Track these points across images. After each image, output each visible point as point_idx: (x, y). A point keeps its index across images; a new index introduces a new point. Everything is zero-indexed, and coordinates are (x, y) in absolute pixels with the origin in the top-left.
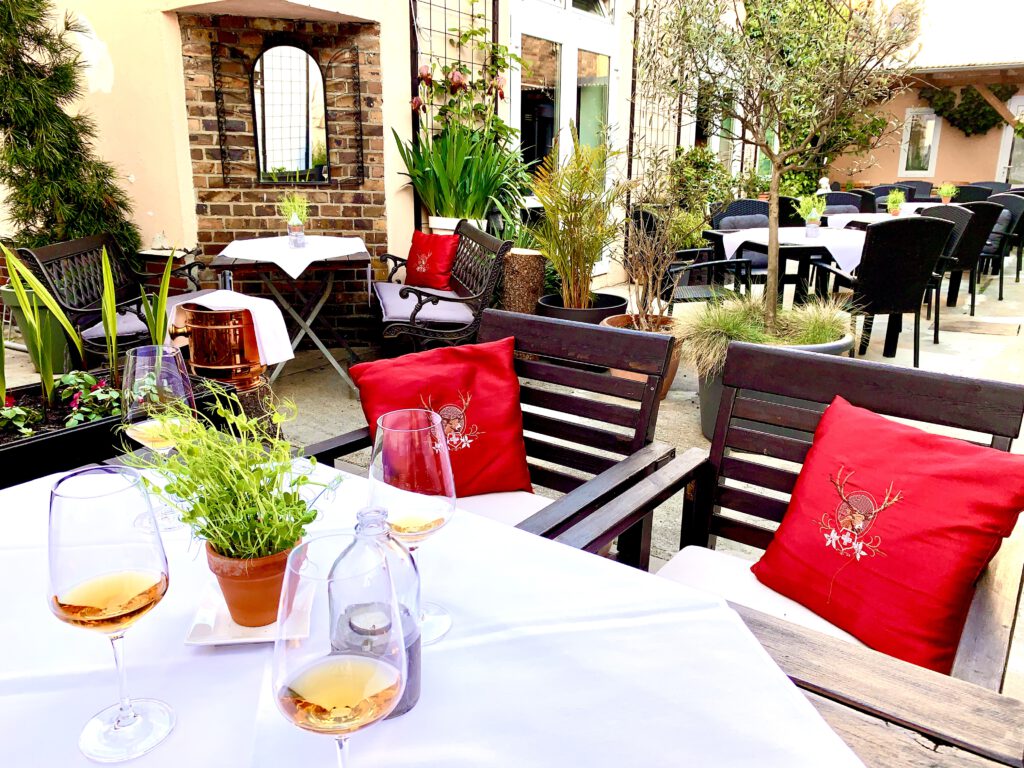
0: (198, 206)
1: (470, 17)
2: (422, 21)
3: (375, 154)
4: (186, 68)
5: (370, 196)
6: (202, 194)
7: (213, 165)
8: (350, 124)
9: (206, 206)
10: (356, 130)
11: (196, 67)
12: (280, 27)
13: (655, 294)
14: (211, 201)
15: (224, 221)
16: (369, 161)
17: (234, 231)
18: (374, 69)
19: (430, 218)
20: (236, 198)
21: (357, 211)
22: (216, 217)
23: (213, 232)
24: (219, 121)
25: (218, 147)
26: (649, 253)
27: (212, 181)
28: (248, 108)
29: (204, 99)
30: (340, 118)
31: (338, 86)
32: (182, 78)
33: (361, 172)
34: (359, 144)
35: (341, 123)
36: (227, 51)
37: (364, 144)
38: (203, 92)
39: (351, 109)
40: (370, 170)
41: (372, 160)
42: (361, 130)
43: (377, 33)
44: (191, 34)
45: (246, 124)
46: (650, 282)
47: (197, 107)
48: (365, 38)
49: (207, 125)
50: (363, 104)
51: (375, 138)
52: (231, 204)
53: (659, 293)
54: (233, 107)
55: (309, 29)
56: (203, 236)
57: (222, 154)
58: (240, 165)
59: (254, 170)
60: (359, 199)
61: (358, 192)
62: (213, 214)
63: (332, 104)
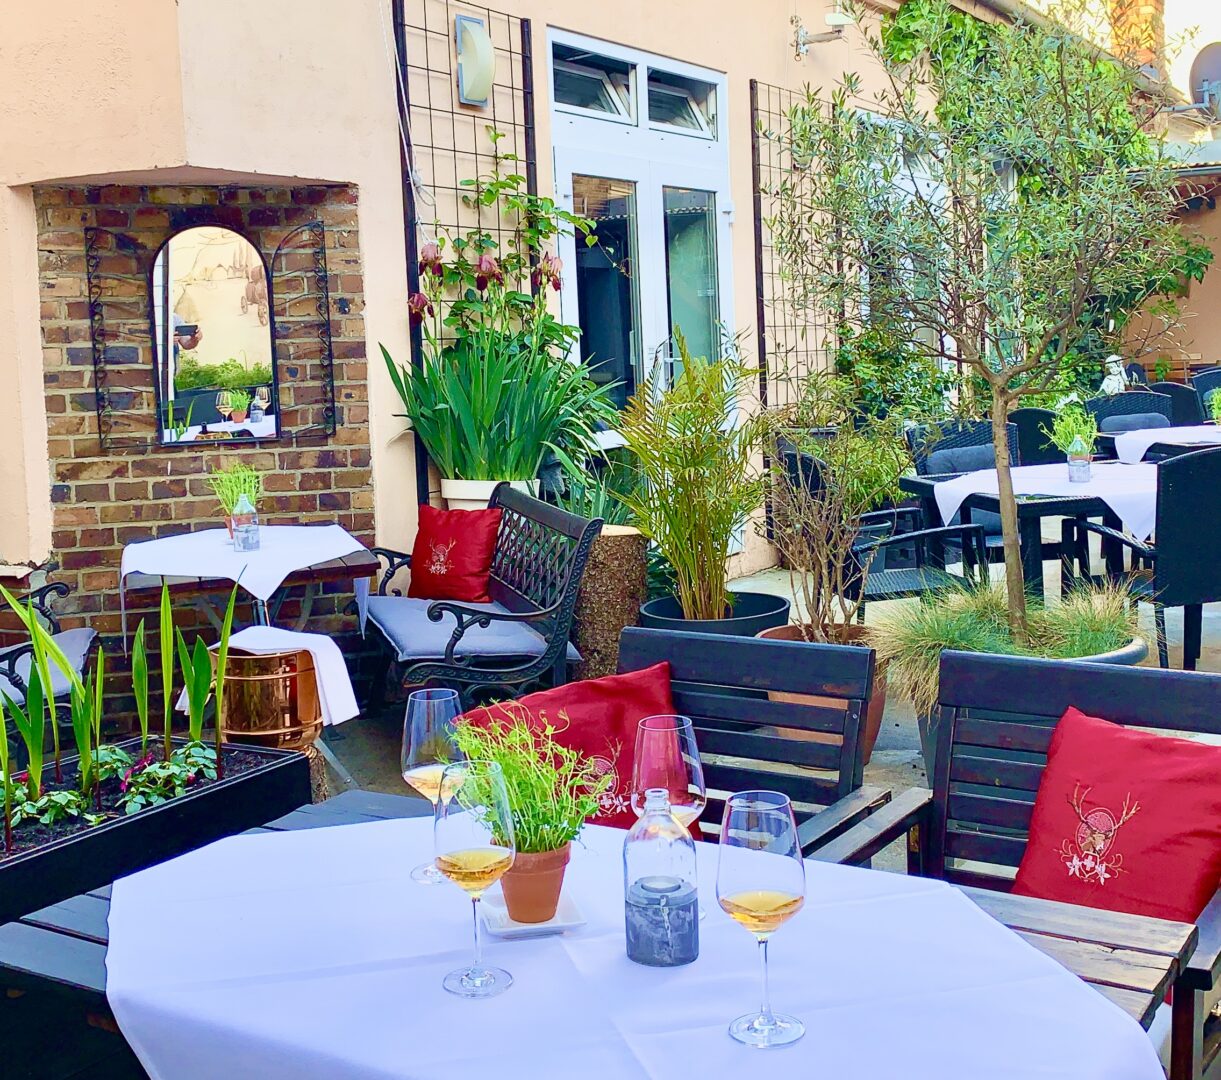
0: (55, 488)
1: (491, 160)
2: (421, 174)
3: (353, 387)
4: (42, 269)
5: (345, 453)
6: (61, 469)
7: (83, 419)
8: (312, 341)
9: (68, 487)
10: (321, 351)
11: (58, 267)
12: (196, 199)
13: (835, 589)
14: (77, 478)
15: (98, 511)
16: (343, 398)
17: (116, 526)
18: (350, 254)
19: (444, 482)
20: (121, 471)
21: (325, 479)
22: (85, 505)
23: (78, 530)
24: (94, 349)
25: (93, 390)
26: (817, 525)
27: (81, 445)
28: (143, 325)
29: (70, 315)
30: (296, 334)
31: (291, 284)
32: (36, 285)
33: (331, 416)
34: (328, 372)
35: (297, 341)
36: (111, 239)
37: (336, 372)
38: (68, 305)
39: (314, 317)
40: (346, 411)
41: (349, 396)
42: (330, 350)
43: (354, 200)
44: (53, 217)
45: (140, 352)
46: (825, 571)
47: (60, 328)
48: (333, 208)
49: (74, 357)
50: (333, 309)
51: (352, 361)
52: (112, 483)
53: (841, 588)
54: (118, 325)
55: (243, 199)
56: (61, 539)
57: (99, 401)
58: (127, 417)
59: (151, 424)
60: (326, 460)
61: (325, 448)
62: (79, 501)
63: (282, 313)
